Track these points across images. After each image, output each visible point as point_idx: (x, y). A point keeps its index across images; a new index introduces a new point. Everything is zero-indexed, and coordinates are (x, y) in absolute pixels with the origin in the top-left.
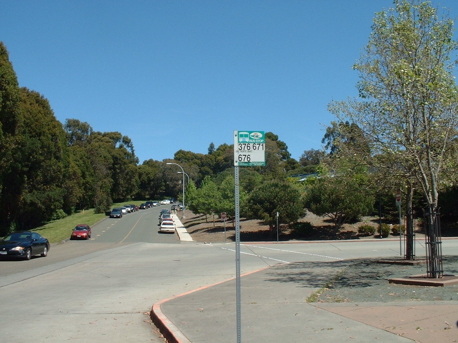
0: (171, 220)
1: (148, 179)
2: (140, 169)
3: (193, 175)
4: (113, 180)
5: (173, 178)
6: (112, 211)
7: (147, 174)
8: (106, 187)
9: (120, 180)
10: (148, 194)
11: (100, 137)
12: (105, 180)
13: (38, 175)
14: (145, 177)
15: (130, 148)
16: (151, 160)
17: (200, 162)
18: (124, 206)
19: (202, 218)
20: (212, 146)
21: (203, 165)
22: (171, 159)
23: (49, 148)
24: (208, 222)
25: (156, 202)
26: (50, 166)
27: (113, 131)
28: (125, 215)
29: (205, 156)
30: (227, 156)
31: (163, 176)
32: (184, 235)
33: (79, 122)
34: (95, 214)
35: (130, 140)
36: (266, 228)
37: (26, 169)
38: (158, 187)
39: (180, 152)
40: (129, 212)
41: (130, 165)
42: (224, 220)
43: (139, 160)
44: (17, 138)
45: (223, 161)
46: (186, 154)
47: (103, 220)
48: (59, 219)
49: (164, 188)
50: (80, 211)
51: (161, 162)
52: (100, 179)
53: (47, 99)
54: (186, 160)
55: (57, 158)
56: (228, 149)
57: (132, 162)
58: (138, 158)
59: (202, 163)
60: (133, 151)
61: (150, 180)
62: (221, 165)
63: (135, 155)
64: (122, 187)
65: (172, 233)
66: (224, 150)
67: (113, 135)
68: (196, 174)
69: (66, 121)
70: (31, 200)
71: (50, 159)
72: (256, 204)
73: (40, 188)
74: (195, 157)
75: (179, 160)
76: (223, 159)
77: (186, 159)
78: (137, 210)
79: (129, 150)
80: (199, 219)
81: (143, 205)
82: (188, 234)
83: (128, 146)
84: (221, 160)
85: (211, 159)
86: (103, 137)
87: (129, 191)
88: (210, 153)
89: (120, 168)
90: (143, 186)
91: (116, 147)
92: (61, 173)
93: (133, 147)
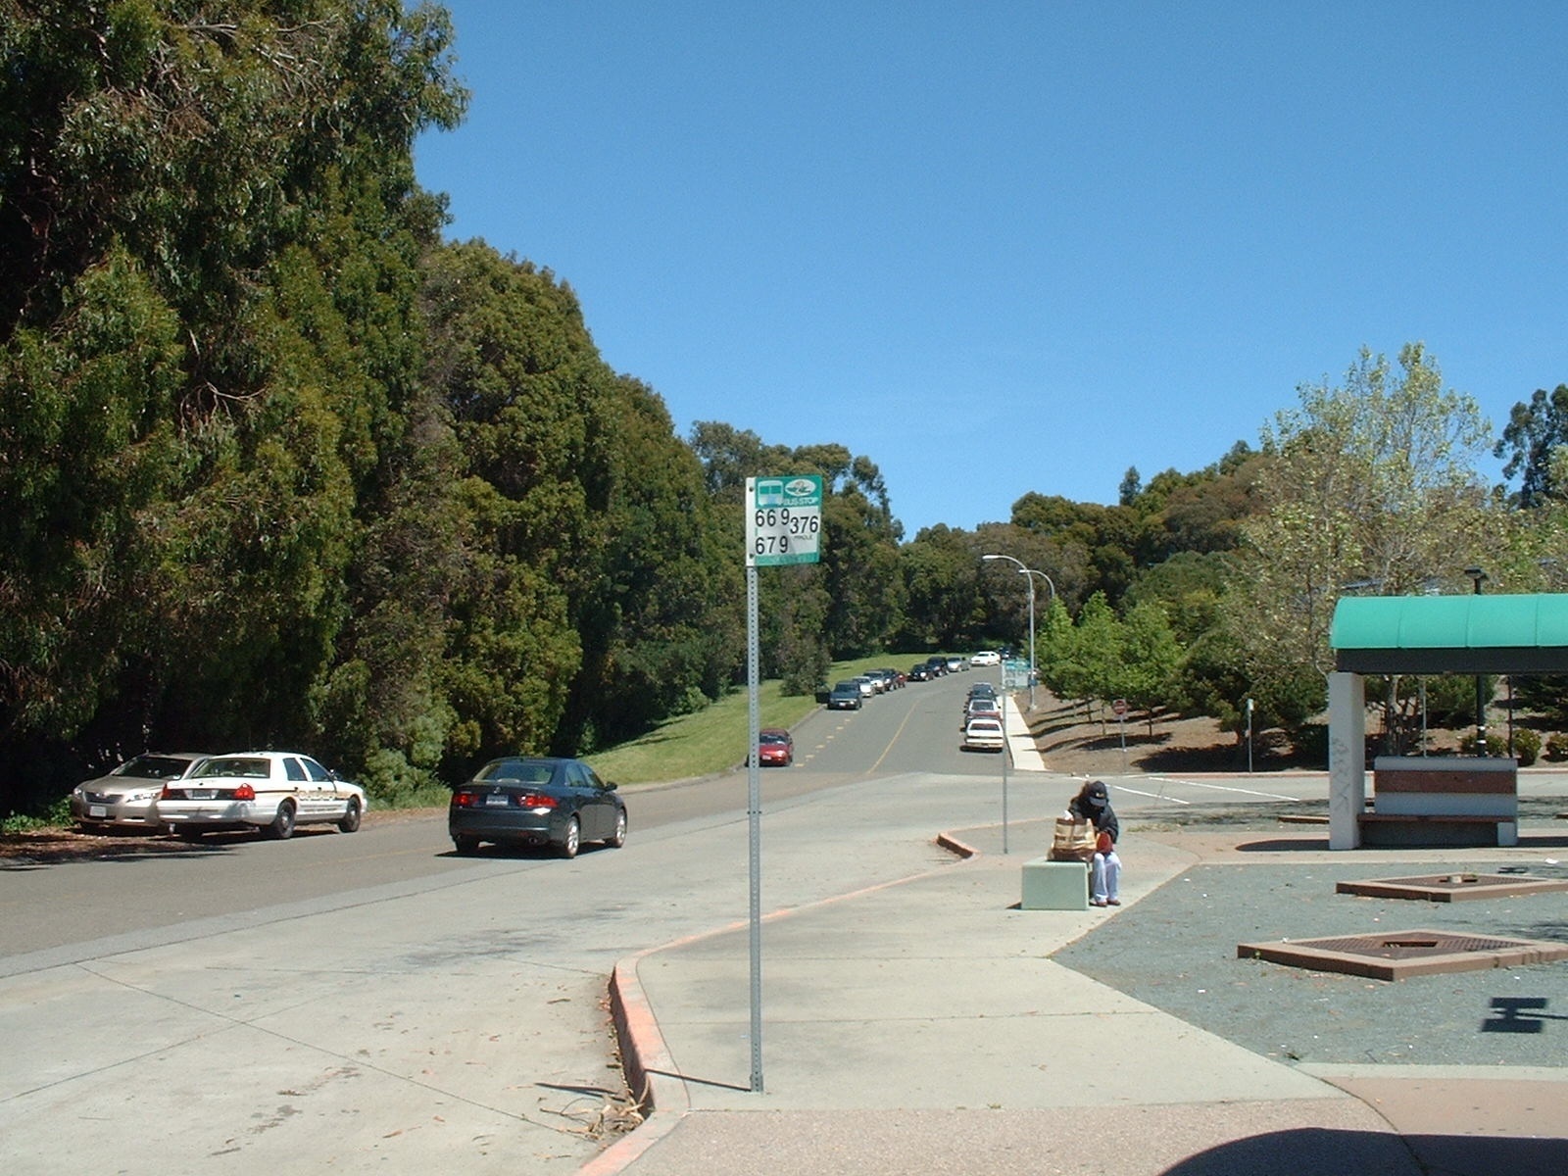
0: (996, 716)
1: (931, 588)
2: (907, 555)
3: (1070, 572)
4: (828, 595)
5: (1010, 583)
6: (833, 689)
7: (929, 573)
8: (808, 616)
9: (850, 592)
10: (934, 632)
11: (786, 462)
12: (805, 596)
13: (648, 600)
14: (922, 582)
15: (875, 494)
16: (941, 529)
17: (1091, 529)
18: (866, 675)
19: (1080, 710)
20: (1132, 479)
21: (1101, 541)
22: (1002, 522)
23: (673, 529)
24: (1093, 723)
25: (958, 659)
26: (678, 576)
27: (825, 443)
28: (869, 701)
29: (1110, 509)
30: (1175, 513)
31: (977, 579)
32: (1026, 756)
33: (731, 431)
34: (786, 699)
35: (876, 469)
36: (1231, 738)
37: (621, 588)
38: (963, 608)
39: (1031, 499)
40: (878, 691)
41: (877, 545)
42: (1121, 718)
43: (905, 529)
44: (614, 521)
45: (1163, 528)
46: (1047, 506)
47: (812, 717)
48: (690, 712)
49: (980, 613)
50: (739, 688)
51: (971, 535)
52: (793, 595)
53: (658, 395)
54: (1050, 526)
55: (692, 553)
56: (1179, 489)
57: (883, 536)
58: (900, 523)
59: (1100, 534)
60: (885, 503)
61: (937, 591)
62: (1157, 543)
63: (892, 513)
64: (855, 613)
65: (998, 750)
66: (1170, 490)
67: (827, 455)
68: (1079, 570)
69: (694, 428)
70: (632, 666)
71: (677, 558)
72: (1200, 679)
73: (654, 634)
74: (1078, 515)
75: (1028, 524)
76: (1161, 521)
77: (1049, 521)
78: (901, 684)
79: (873, 500)
80: (1071, 712)
81: (918, 669)
82: (1037, 753)
83: (871, 488)
84: (1156, 526)
85: (1127, 521)
86: (795, 460)
87: (875, 626)
88: (1125, 501)
89: (850, 559)
90: (919, 607)
91: (835, 490)
92: (703, 593)
93: (885, 490)
